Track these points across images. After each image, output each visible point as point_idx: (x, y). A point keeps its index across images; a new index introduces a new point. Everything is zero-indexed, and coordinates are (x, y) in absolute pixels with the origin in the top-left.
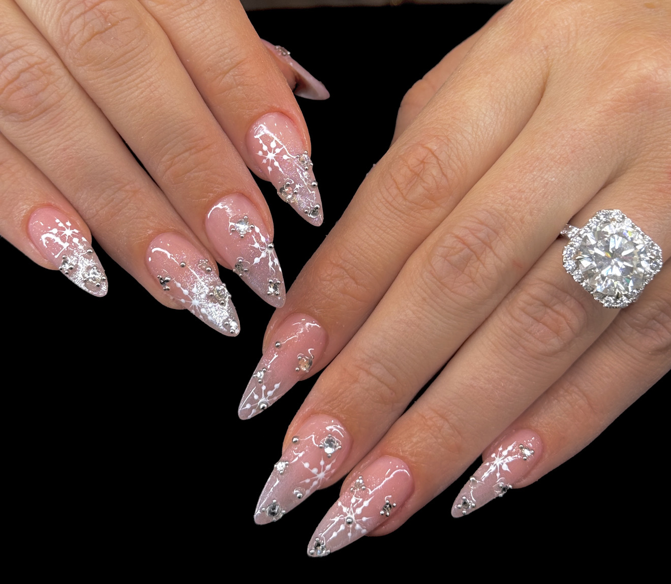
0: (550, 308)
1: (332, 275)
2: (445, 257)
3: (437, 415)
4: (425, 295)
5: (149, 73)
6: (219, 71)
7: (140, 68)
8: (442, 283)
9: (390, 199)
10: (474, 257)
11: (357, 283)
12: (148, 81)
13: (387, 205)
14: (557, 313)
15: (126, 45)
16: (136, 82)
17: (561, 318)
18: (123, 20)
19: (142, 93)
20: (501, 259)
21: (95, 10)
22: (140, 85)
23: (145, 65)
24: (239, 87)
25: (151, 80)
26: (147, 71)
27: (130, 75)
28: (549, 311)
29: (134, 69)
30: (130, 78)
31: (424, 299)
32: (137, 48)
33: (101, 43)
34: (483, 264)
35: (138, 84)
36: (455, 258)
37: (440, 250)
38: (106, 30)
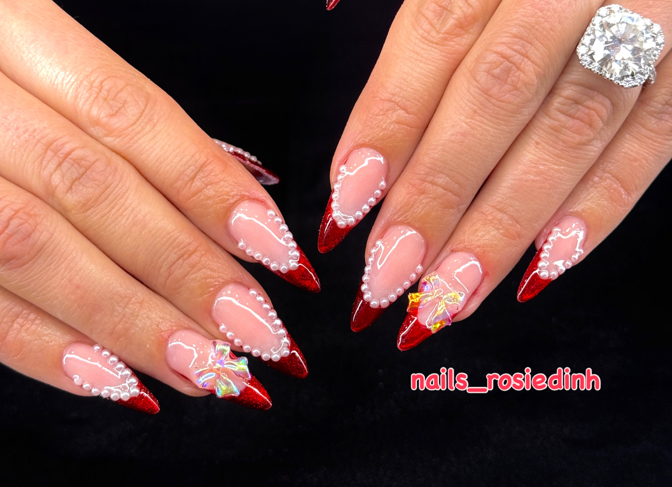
0: (581, 104)
1: (384, 110)
2: (488, 72)
3: (495, 210)
4: (475, 108)
5: (129, 201)
6: (187, 179)
7: (120, 199)
8: (488, 95)
9: (426, 35)
10: (514, 68)
11: (408, 113)
12: (130, 208)
13: (424, 40)
14: (588, 107)
15: (104, 183)
16: (120, 211)
17: (593, 112)
18: (95, 162)
19: (128, 219)
20: (538, 66)
21: (67, 160)
22: (124, 214)
23: (124, 195)
24: (208, 187)
25: (132, 206)
26: (126, 200)
27: (113, 208)
28: (580, 107)
29: (116, 201)
30: (114, 210)
31: (475, 112)
32: (113, 183)
33: (81, 187)
34: (523, 73)
35: (123, 213)
36: (497, 71)
37: (484, 67)
38: (83, 175)
